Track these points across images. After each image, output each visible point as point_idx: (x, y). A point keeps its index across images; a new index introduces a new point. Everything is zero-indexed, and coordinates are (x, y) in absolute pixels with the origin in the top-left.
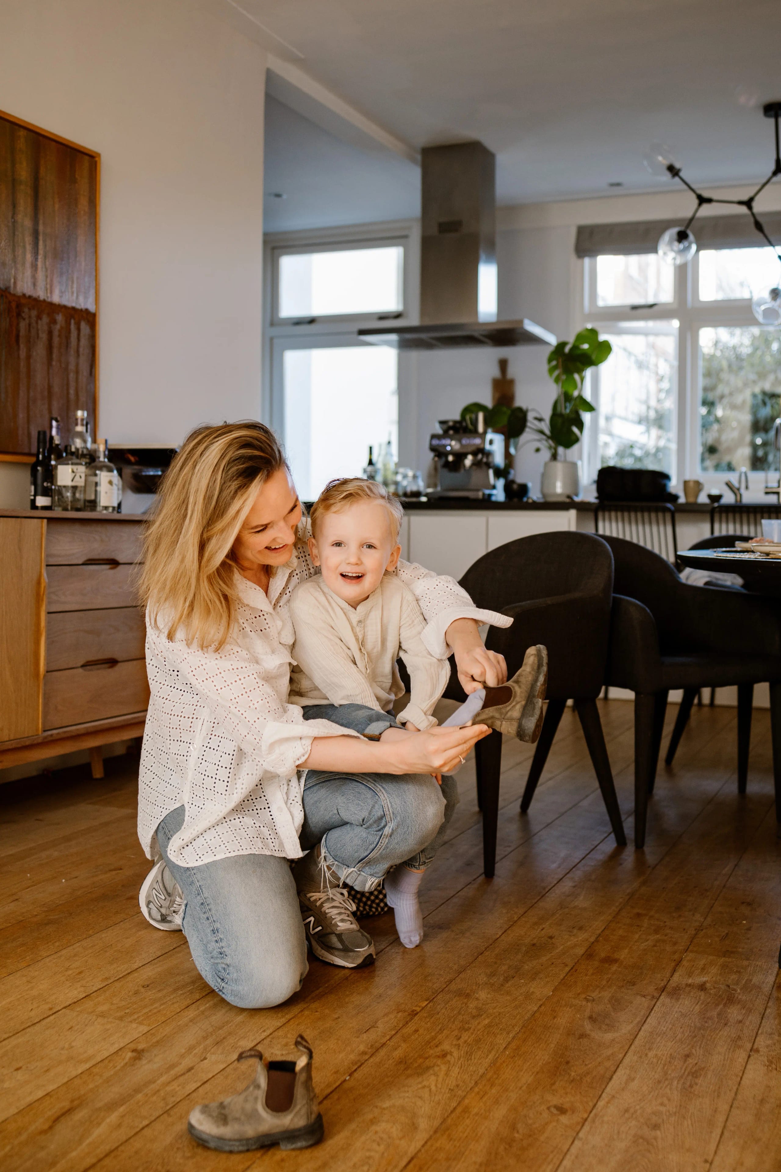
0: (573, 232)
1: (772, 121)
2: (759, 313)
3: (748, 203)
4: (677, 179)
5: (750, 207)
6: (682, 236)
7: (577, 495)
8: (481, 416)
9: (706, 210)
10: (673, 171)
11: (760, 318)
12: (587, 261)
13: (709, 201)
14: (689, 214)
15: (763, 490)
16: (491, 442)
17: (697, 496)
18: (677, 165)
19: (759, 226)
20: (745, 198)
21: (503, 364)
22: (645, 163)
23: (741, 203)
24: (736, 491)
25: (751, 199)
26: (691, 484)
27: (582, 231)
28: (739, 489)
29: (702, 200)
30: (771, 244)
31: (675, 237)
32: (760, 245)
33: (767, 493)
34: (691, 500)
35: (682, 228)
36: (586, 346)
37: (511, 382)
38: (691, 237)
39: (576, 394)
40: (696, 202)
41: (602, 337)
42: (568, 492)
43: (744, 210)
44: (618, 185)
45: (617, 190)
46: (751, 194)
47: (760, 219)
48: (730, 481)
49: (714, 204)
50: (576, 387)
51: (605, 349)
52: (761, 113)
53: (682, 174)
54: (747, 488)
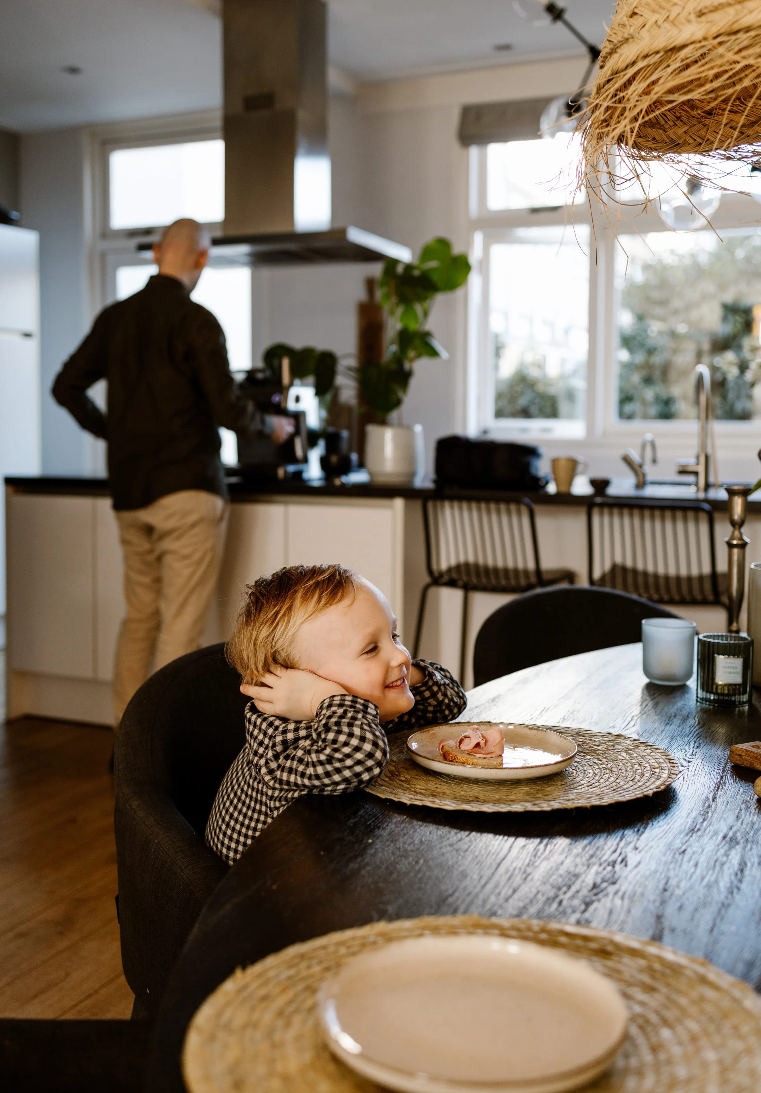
0: (456, 114)
2: (666, 213)
6: (573, 109)
8: (286, 363)
10: (554, 11)
11: (670, 221)
12: (474, 151)
16: (297, 399)
17: (570, 482)
18: (560, 5)
21: (371, 285)
24: (638, 469)
26: (563, 464)
27: (467, 112)
28: (641, 466)
29: (594, 54)
31: (564, 110)
33: (680, 473)
34: (564, 489)
36: (433, 265)
37: (379, 307)
40: (589, 57)
44: (506, 48)
45: (504, 57)
48: (628, 455)
50: (417, 321)
51: (461, 267)
54: (654, 461)
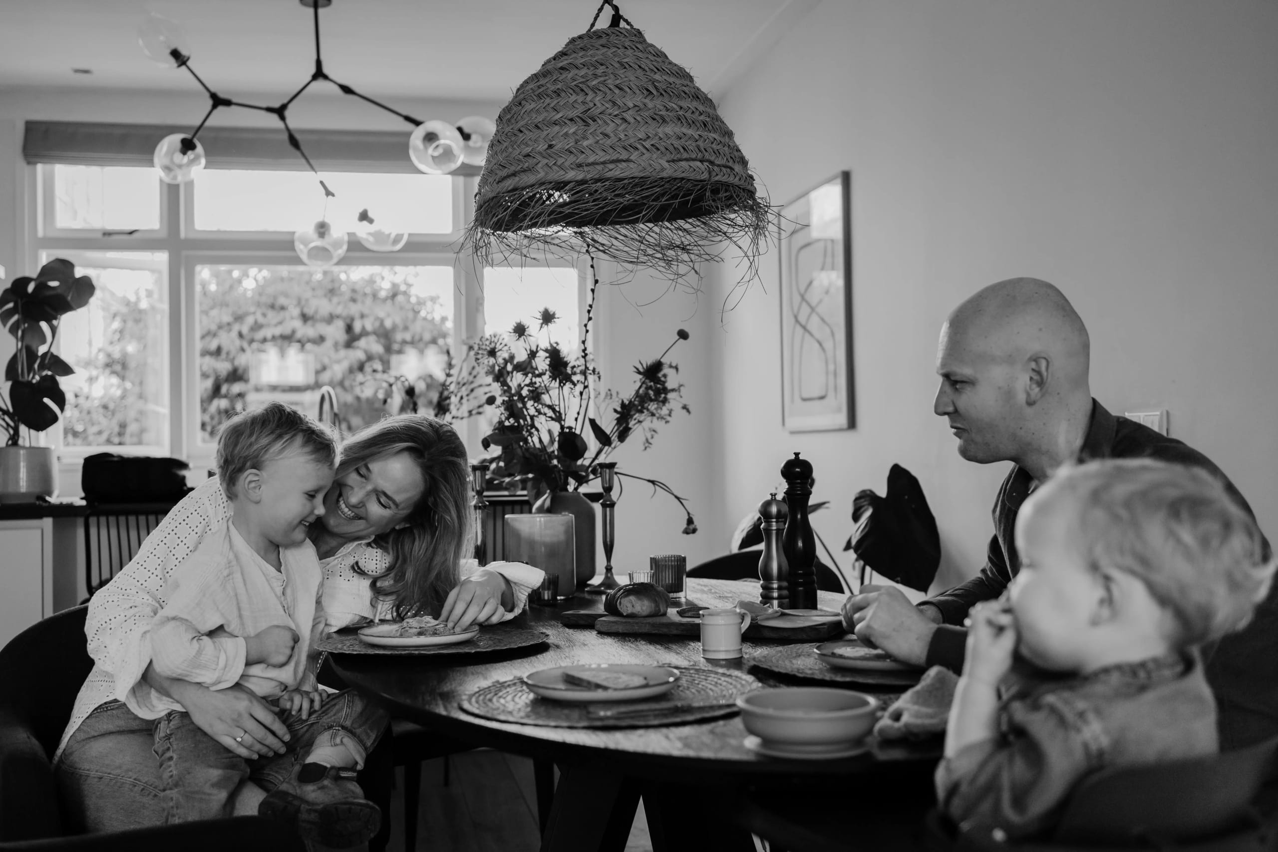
0: (19, 129)
1: (310, 12)
2: (302, 250)
3: (280, 112)
4: (184, 68)
5: (283, 118)
6: (187, 146)
7: (50, 495)
9: (223, 118)
11: (305, 259)
12: (39, 167)
13: (228, 103)
18: (184, 52)
19: (294, 142)
20: (275, 104)
22: (141, 42)
23: (270, 110)
25: (284, 107)
27: (31, 128)
29: (218, 101)
30: (313, 168)
31: (177, 145)
35: (187, 136)
36: (54, 284)
38: (199, 149)
39: (42, 349)
40: (210, 102)
41: (79, 273)
42: (37, 490)
43: (273, 121)
44: (86, 72)
46: (284, 100)
47: (297, 134)
49: (234, 109)
50: (43, 341)
51: (85, 288)
53: (190, 64)
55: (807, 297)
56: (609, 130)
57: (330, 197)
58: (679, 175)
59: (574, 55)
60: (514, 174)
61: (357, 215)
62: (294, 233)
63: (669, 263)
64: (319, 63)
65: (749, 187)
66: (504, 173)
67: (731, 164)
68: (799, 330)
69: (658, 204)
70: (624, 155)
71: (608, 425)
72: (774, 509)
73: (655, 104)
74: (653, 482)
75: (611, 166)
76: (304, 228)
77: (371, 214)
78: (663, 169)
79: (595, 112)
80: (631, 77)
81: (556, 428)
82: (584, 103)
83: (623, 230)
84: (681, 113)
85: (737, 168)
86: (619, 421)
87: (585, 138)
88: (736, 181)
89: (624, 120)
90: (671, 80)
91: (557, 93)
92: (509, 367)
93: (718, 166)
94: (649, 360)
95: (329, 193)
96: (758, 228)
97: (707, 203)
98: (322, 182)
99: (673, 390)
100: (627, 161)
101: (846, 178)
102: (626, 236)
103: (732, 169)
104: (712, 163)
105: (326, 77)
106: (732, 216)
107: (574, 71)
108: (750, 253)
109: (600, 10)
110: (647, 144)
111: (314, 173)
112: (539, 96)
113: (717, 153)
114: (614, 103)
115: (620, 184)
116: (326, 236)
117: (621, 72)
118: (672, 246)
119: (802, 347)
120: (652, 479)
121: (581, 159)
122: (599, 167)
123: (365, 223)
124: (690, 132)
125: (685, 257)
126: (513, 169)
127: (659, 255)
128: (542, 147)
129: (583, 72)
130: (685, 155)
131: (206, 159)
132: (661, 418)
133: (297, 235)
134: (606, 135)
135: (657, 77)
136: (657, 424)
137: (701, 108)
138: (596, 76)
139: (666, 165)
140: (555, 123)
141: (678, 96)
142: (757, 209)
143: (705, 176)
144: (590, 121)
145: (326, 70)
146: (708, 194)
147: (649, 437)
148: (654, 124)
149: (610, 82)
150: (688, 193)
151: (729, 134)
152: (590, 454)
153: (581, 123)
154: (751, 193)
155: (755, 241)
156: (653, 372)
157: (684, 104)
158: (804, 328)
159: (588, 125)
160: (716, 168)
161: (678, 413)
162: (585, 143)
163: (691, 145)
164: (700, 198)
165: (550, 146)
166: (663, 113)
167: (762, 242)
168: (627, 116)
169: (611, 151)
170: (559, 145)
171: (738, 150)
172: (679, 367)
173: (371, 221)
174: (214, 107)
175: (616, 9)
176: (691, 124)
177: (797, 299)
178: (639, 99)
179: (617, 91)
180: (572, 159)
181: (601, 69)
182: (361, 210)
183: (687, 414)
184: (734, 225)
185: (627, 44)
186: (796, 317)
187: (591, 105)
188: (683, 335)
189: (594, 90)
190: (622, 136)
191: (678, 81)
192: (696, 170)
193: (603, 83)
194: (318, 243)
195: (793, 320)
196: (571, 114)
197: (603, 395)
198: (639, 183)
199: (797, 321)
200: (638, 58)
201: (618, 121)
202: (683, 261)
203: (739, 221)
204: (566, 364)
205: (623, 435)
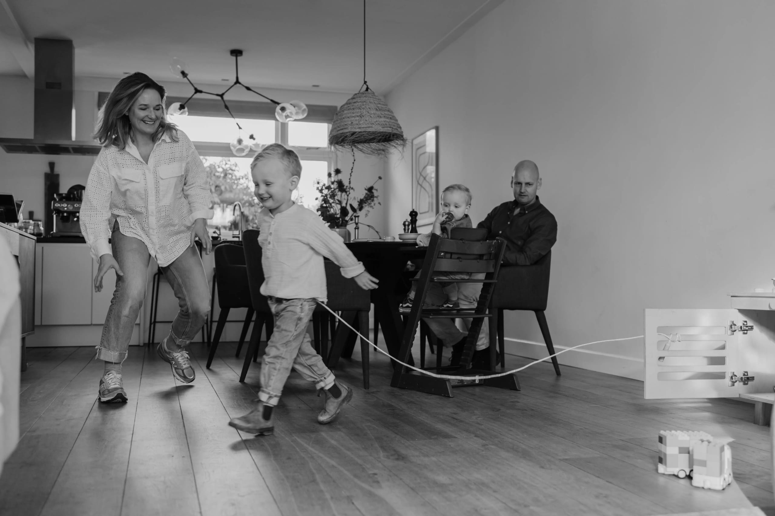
0: (96, 95)
1: (234, 58)
2: (234, 150)
3: (222, 96)
4: (185, 79)
5: (222, 98)
6: (182, 107)
9: (198, 96)
10: (184, 74)
13: (201, 92)
14: (189, 96)
15: (232, 236)
18: (186, 72)
19: (226, 107)
20: (220, 93)
21: (52, 165)
22: (171, 68)
23: (218, 95)
25: (223, 94)
27: (102, 94)
29: (197, 91)
30: (233, 117)
31: (178, 106)
32: (226, 116)
33: (233, 237)
35: (183, 104)
37: (58, 176)
38: (187, 108)
40: (194, 91)
43: (219, 98)
46: (224, 92)
47: (227, 104)
49: (203, 94)
52: (229, 53)
53: (188, 77)
55: (423, 174)
56: (367, 119)
57: (241, 129)
58: (384, 131)
59: (357, 99)
60: (342, 129)
61: (249, 136)
62: (229, 143)
63: (379, 155)
64: (237, 78)
65: (402, 134)
66: (339, 129)
67: (397, 128)
68: (419, 187)
69: (379, 138)
70: (371, 126)
71: (356, 205)
72: (407, 223)
73: (379, 113)
74: (369, 226)
75: (368, 128)
76: (233, 141)
77: (254, 137)
78: (380, 129)
79: (363, 114)
80: (372, 106)
81: (339, 207)
82: (361, 112)
83: (366, 145)
84: (385, 115)
85: (399, 129)
86: (359, 205)
87: (361, 121)
88: (399, 133)
89: (371, 117)
90: (382, 106)
91: (353, 109)
92: (324, 188)
93: (394, 129)
94: (369, 186)
95: (240, 128)
96: (404, 145)
97: (392, 138)
98: (237, 124)
99: (376, 197)
100: (372, 127)
101: (437, 129)
102: (367, 146)
103: (397, 130)
104: (392, 128)
105: (240, 83)
106: (397, 142)
107: (358, 103)
108: (402, 152)
109: (363, 85)
110: (377, 123)
111: (233, 119)
112: (349, 109)
113: (394, 126)
114: (368, 112)
115: (369, 133)
116: (242, 144)
117: (370, 104)
118: (380, 150)
119: (420, 193)
120: (369, 225)
121: (360, 126)
122: (365, 128)
123: (252, 140)
124: (387, 120)
125: (383, 153)
126: (342, 128)
127: (376, 152)
128: (350, 123)
129: (360, 104)
130: (386, 126)
131: (188, 112)
132: (371, 207)
133: (231, 144)
134: (366, 120)
135: (379, 105)
136: (370, 209)
137: (390, 114)
138: (363, 105)
139: (381, 128)
140: (353, 117)
141: (384, 111)
142: (404, 140)
143: (391, 131)
144: (362, 117)
145: (240, 80)
146: (392, 136)
147: (367, 213)
148: (378, 118)
149: (367, 107)
150: (387, 135)
151: (397, 120)
152: (350, 215)
153: (360, 117)
154: (402, 136)
155: (403, 149)
156: (370, 189)
157: (386, 113)
158: (421, 186)
159: (361, 117)
160: (394, 130)
161: (377, 204)
162: (361, 122)
163: (387, 124)
164: (390, 137)
165: (352, 123)
166: (381, 115)
167: (405, 149)
168: (372, 116)
169: (367, 124)
170: (354, 123)
171: (399, 125)
172: (378, 190)
173: (254, 139)
174: (195, 93)
175: (367, 86)
176: (388, 118)
177: (418, 174)
178: (374, 111)
179: (369, 109)
180: (357, 126)
181: (365, 103)
182: (250, 134)
183: (380, 205)
184: (397, 144)
185: (371, 96)
186: (418, 182)
187: (362, 112)
188: (380, 178)
189: (363, 109)
190: (370, 121)
191: (384, 107)
192: (388, 130)
193: (366, 107)
194: (239, 147)
195: (417, 182)
196: (357, 115)
197: (352, 199)
198: (374, 133)
199: (418, 183)
200: (374, 100)
201: (369, 117)
202: (383, 154)
203: (399, 143)
204: (343, 186)
205: (361, 208)
